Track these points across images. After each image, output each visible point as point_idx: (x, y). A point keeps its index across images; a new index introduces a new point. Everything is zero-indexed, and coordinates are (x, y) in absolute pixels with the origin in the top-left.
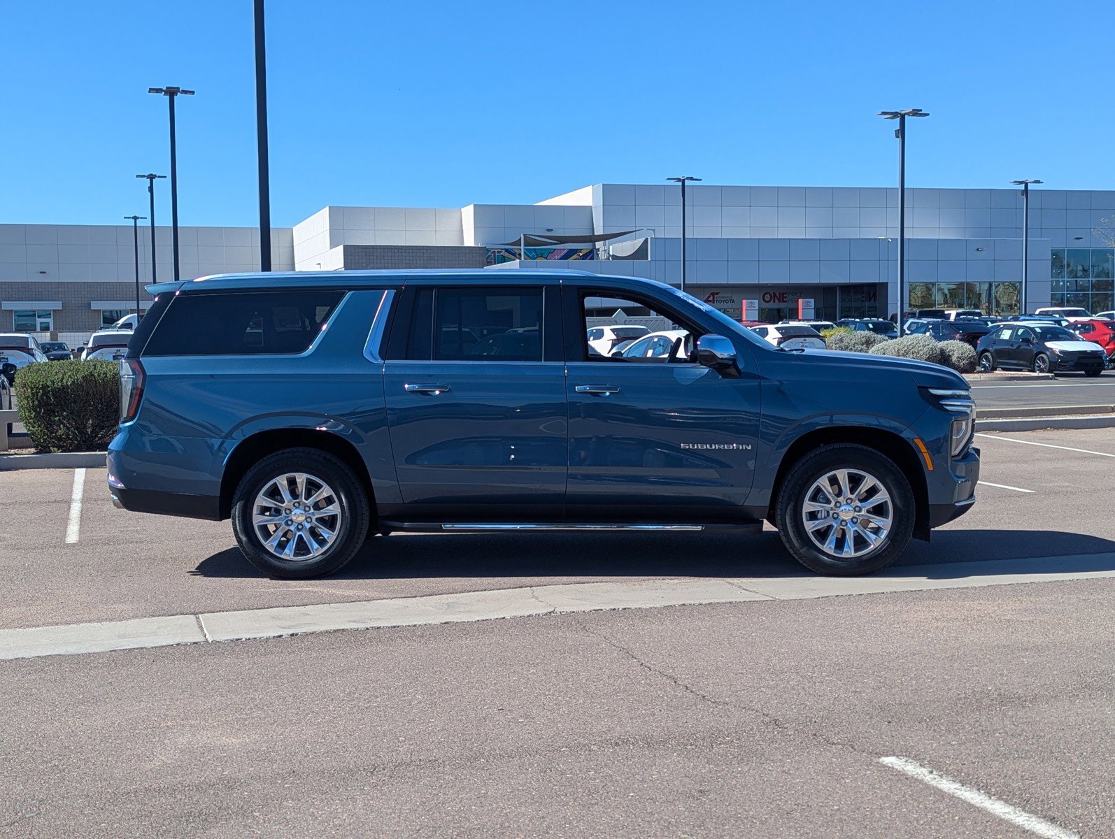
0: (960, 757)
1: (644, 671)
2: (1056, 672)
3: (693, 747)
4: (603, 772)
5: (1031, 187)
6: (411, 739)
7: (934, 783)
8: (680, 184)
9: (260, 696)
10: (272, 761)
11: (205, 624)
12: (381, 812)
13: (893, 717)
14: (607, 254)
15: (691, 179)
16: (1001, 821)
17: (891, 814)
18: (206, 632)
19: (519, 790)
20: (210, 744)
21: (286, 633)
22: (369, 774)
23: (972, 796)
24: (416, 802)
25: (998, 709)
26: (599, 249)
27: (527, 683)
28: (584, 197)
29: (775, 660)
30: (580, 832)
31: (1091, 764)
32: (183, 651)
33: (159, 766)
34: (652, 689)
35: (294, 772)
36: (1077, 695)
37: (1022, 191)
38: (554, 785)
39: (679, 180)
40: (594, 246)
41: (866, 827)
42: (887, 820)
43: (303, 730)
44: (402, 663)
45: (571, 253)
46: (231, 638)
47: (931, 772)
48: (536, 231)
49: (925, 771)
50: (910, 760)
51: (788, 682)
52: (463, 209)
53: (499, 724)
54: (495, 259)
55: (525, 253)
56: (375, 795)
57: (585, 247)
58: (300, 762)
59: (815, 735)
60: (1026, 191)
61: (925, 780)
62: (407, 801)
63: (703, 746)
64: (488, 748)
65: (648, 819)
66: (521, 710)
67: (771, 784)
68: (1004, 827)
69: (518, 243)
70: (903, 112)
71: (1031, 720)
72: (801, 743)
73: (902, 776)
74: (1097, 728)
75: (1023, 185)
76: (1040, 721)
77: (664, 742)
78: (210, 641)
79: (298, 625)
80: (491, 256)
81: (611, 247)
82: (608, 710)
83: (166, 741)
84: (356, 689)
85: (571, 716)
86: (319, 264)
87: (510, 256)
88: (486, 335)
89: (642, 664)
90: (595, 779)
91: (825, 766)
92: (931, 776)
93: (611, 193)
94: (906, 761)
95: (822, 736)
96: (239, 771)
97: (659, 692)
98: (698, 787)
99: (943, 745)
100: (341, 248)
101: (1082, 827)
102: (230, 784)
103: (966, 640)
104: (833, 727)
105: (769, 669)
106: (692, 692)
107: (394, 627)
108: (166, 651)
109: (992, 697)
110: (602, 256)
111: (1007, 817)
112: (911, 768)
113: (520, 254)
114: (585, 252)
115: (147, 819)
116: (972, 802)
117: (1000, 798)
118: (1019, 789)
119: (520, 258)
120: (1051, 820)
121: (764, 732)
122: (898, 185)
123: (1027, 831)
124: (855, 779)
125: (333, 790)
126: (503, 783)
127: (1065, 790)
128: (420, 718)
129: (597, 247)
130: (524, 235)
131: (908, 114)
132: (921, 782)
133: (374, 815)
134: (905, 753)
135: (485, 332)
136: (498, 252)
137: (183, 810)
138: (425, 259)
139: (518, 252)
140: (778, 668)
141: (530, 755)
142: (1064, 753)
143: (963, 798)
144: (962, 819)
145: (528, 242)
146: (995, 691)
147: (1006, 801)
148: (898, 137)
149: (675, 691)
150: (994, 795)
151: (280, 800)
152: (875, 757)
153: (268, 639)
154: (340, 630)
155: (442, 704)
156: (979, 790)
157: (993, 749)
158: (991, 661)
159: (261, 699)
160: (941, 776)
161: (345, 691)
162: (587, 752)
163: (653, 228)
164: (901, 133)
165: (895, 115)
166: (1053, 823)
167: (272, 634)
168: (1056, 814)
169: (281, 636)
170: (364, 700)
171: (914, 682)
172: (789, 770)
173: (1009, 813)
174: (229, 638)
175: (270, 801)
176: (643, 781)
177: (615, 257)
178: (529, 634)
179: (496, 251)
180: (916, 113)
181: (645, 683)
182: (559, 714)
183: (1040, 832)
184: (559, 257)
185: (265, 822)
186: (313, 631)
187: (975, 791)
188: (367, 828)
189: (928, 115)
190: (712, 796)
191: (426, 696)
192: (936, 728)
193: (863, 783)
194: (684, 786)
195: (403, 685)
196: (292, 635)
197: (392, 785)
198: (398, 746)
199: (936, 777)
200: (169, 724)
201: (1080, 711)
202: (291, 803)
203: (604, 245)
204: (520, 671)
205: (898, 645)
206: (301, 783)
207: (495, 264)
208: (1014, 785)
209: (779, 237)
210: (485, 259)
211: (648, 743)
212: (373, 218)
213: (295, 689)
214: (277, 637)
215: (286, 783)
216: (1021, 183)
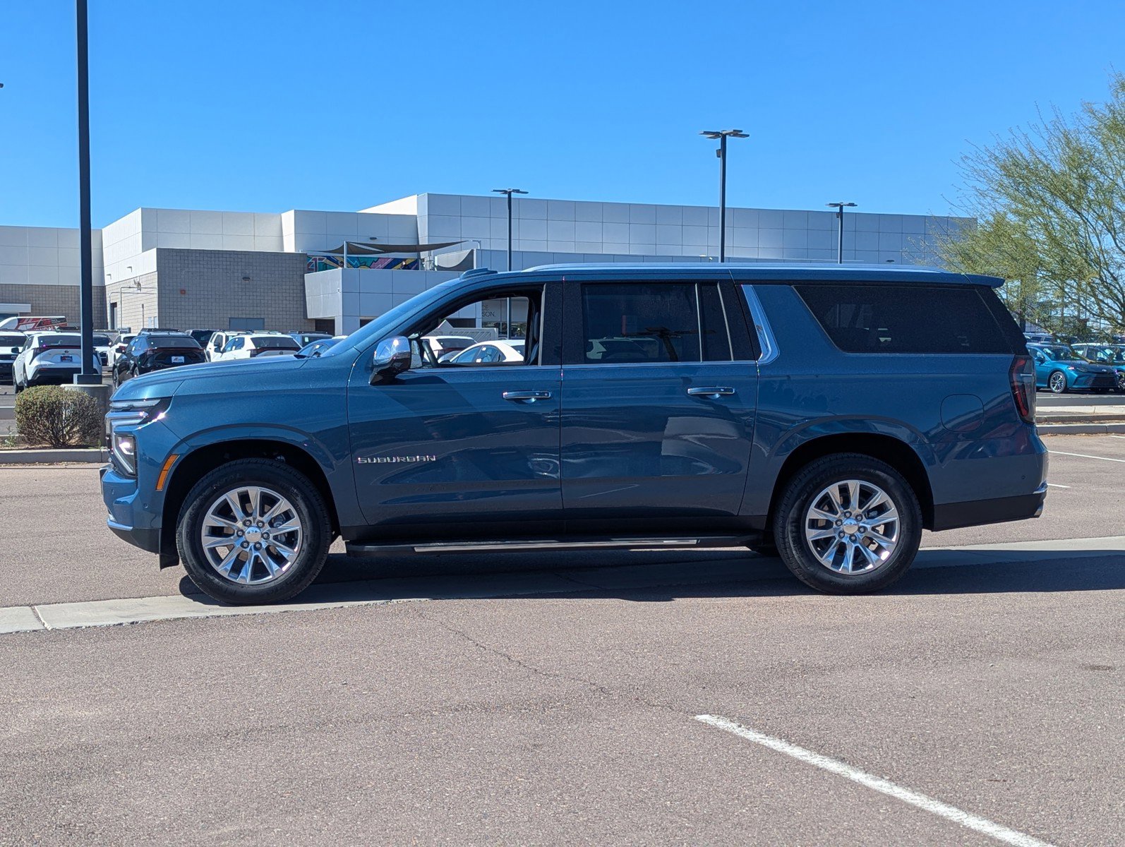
0: (765, 714)
1: (480, 650)
2: (852, 647)
3: (527, 711)
4: (445, 733)
5: (845, 209)
6: (260, 710)
7: (742, 734)
8: (506, 196)
9: (107, 676)
10: (127, 730)
11: (42, 614)
12: (238, 768)
13: (707, 684)
14: (432, 265)
15: (518, 191)
16: (798, 762)
17: (704, 759)
18: (43, 621)
19: (366, 748)
20: (63, 716)
21: (125, 621)
22: (223, 738)
23: (774, 743)
24: (271, 759)
25: (800, 676)
26: (424, 259)
27: (367, 661)
28: (408, 206)
29: (601, 640)
30: (426, 778)
31: (879, 718)
32: (24, 638)
33: (15, 735)
34: (487, 665)
35: (149, 738)
36: (870, 665)
37: (837, 213)
38: (400, 743)
39: (505, 192)
40: (419, 255)
41: (682, 769)
42: (700, 763)
43: (154, 704)
44: (244, 647)
45: (395, 262)
46: (72, 626)
47: (740, 726)
48: (360, 238)
49: (734, 725)
50: (722, 717)
51: (613, 657)
52: (283, 215)
53: (344, 696)
54: (316, 266)
55: (348, 262)
56: (231, 755)
57: (410, 256)
58: (155, 730)
59: (638, 699)
60: (841, 214)
61: (735, 732)
62: (262, 759)
63: (536, 709)
64: (335, 716)
65: (488, 767)
66: (365, 684)
67: (598, 738)
68: (801, 767)
69: (340, 251)
70: (724, 133)
71: (828, 684)
72: (625, 706)
73: (713, 729)
74: (885, 690)
75: (838, 208)
76: (837, 685)
77: (500, 708)
78: (50, 629)
79: (137, 615)
80: (311, 263)
81: (436, 258)
82: (447, 683)
83: (19, 715)
84: (202, 669)
85: (413, 688)
86: (130, 267)
87: (332, 263)
88: (307, 343)
89: (477, 645)
90: (438, 738)
91: (646, 723)
92: (740, 729)
93: (436, 203)
94: (718, 718)
95: (643, 700)
96: (96, 739)
97: (494, 667)
98: (532, 742)
99: (751, 705)
100: (154, 251)
101: (867, 765)
102: (89, 750)
103: (775, 622)
104: (654, 692)
105: (596, 647)
106: (525, 666)
107: (234, 616)
108: (6, 638)
109: (796, 667)
110: (427, 266)
111: (804, 758)
112: (722, 724)
113: (342, 263)
114: (408, 262)
115: (11, 778)
116: (775, 748)
117: (799, 745)
118: (816, 737)
119: (343, 266)
120: (842, 760)
121: (591, 698)
122: (719, 205)
123: (821, 769)
124: (673, 733)
125: (190, 752)
126: (352, 743)
127: (855, 738)
128: (267, 692)
129: (422, 257)
130: (347, 242)
131: (729, 134)
132: (731, 733)
133: (232, 770)
134: (719, 712)
135: (307, 340)
136: (319, 259)
137: (45, 771)
138: (244, 264)
139: (340, 260)
140: (604, 646)
141: (376, 720)
142: (856, 710)
143: (767, 745)
144: (765, 761)
145: (352, 249)
146: (799, 662)
147: (804, 747)
148: (719, 157)
149: (509, 667)
150: (794, 742)
151: (139, 760)
152: (691, 716)
153: (108, 627)
154: (180, 618)
155: (287, 681)
156: (781, 739)
157: (794, 708)
158: (796, 639)
159: (108, 679)
160: (748, 729)
161: (191, 671)
162: (429, 717)
163: (479, 240)
164: (722, 153)
165: (716, 135)
166: (842, 762)
167: (112, 623)
168: (846, 756)
169: (121, 624)
170: (211, 678)
171: (727, 656)
172: (614, 727)
173: (805, 756)
174: (68, 626)
175: (129, 762)
176: (482, 738)
177: (440, 268)
178: (368, 621)
179: (317, 258)
180: (736, 133)
181: (481, 660)
182: (401, 687)
183: (832, 769)
184: (383, 266)
185: (127, 778)
186: (153, 619)
187: (777, 740)
188: (226, 780)
189: (748, 136)
190: (546, 749)
191: (271, 674)
192: (745, 691)
193: (680, 735)
194: (519, 741)
195: (249, 666)
196: (133, 623)
197: (247, 746)
198: (249, 715)
199: (744, 729)
200: (19, 700)
201: (872, 677)
202: (150, 763)
203: (430, 255)
204: (361, 652)
205: (713, 626)
206: (158, 746)
207: (316, 271)
208: (811, 735)
209: (604, 253)
210: (306, 266)
211: (486, 709)
212: (189, 221)
213: (141, 670)
214: (117, 625)
215: (144, 747)
216: (836, 205)
